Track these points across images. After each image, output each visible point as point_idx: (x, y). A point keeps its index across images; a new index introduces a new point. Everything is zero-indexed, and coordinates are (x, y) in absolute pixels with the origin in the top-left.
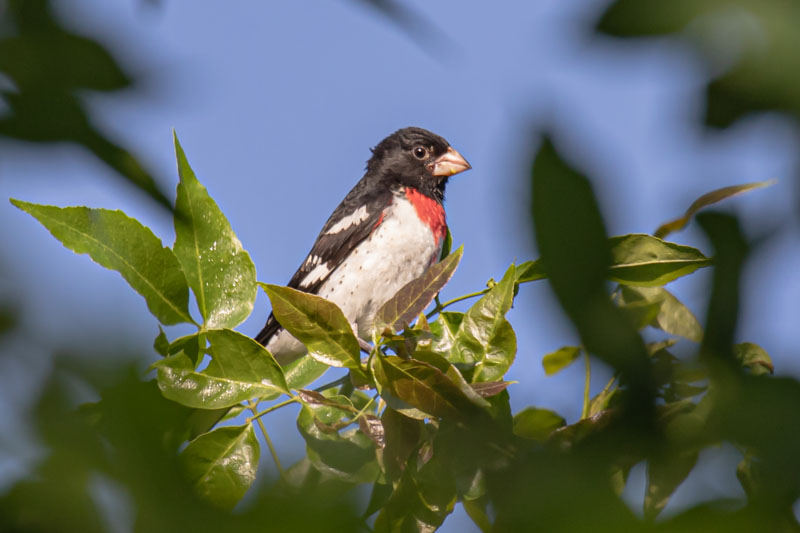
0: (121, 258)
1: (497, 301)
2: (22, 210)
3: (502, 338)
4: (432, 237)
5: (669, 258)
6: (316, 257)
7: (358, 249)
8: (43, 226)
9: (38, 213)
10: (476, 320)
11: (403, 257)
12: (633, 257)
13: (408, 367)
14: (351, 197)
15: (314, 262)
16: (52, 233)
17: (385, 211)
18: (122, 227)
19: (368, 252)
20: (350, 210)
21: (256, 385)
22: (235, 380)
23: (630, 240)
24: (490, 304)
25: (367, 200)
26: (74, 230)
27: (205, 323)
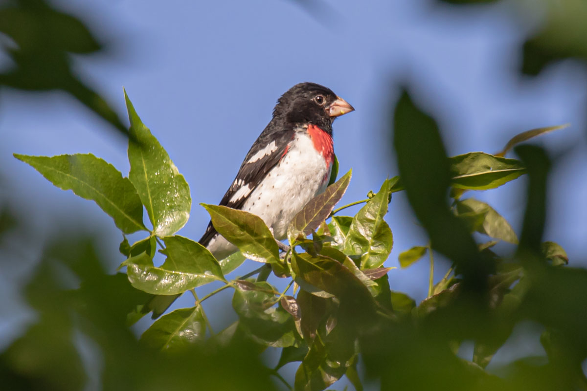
0: (94, 189)
1: (376, 207)
2: (22, 161)
3: (382, 234)
4: (324, 162)
5: (499, 168)
6: (240, 181)
7: (270, 173)
8: (38, 173)
9: (34, 163)
10: (362, 222)
11: (303, 177)
12: (473, 169)
13: (316, 260)
14: (263, 135)
15: (239, 184)
16: (45, 177)
17: (289, 145)
18: (93, 165)
19: (278, 175)
20: (263, 145)
21: (200, 276)
22: (185, 272)
23: (470, 157)
24: (372, 210)
25: (276, 137)
26: (60, 172)
27: (154, 229)
